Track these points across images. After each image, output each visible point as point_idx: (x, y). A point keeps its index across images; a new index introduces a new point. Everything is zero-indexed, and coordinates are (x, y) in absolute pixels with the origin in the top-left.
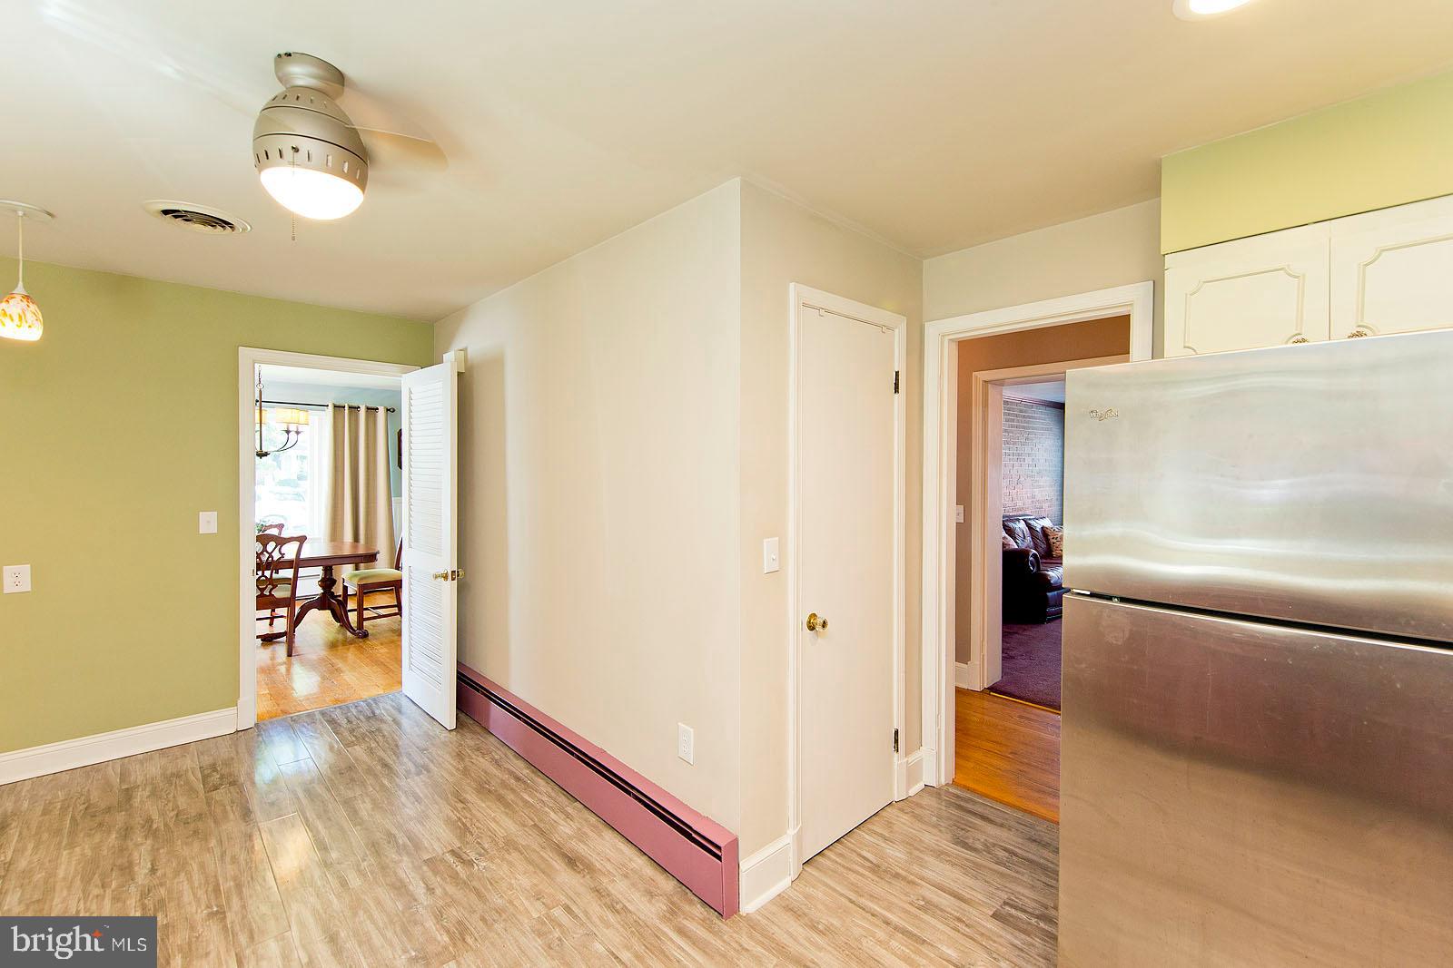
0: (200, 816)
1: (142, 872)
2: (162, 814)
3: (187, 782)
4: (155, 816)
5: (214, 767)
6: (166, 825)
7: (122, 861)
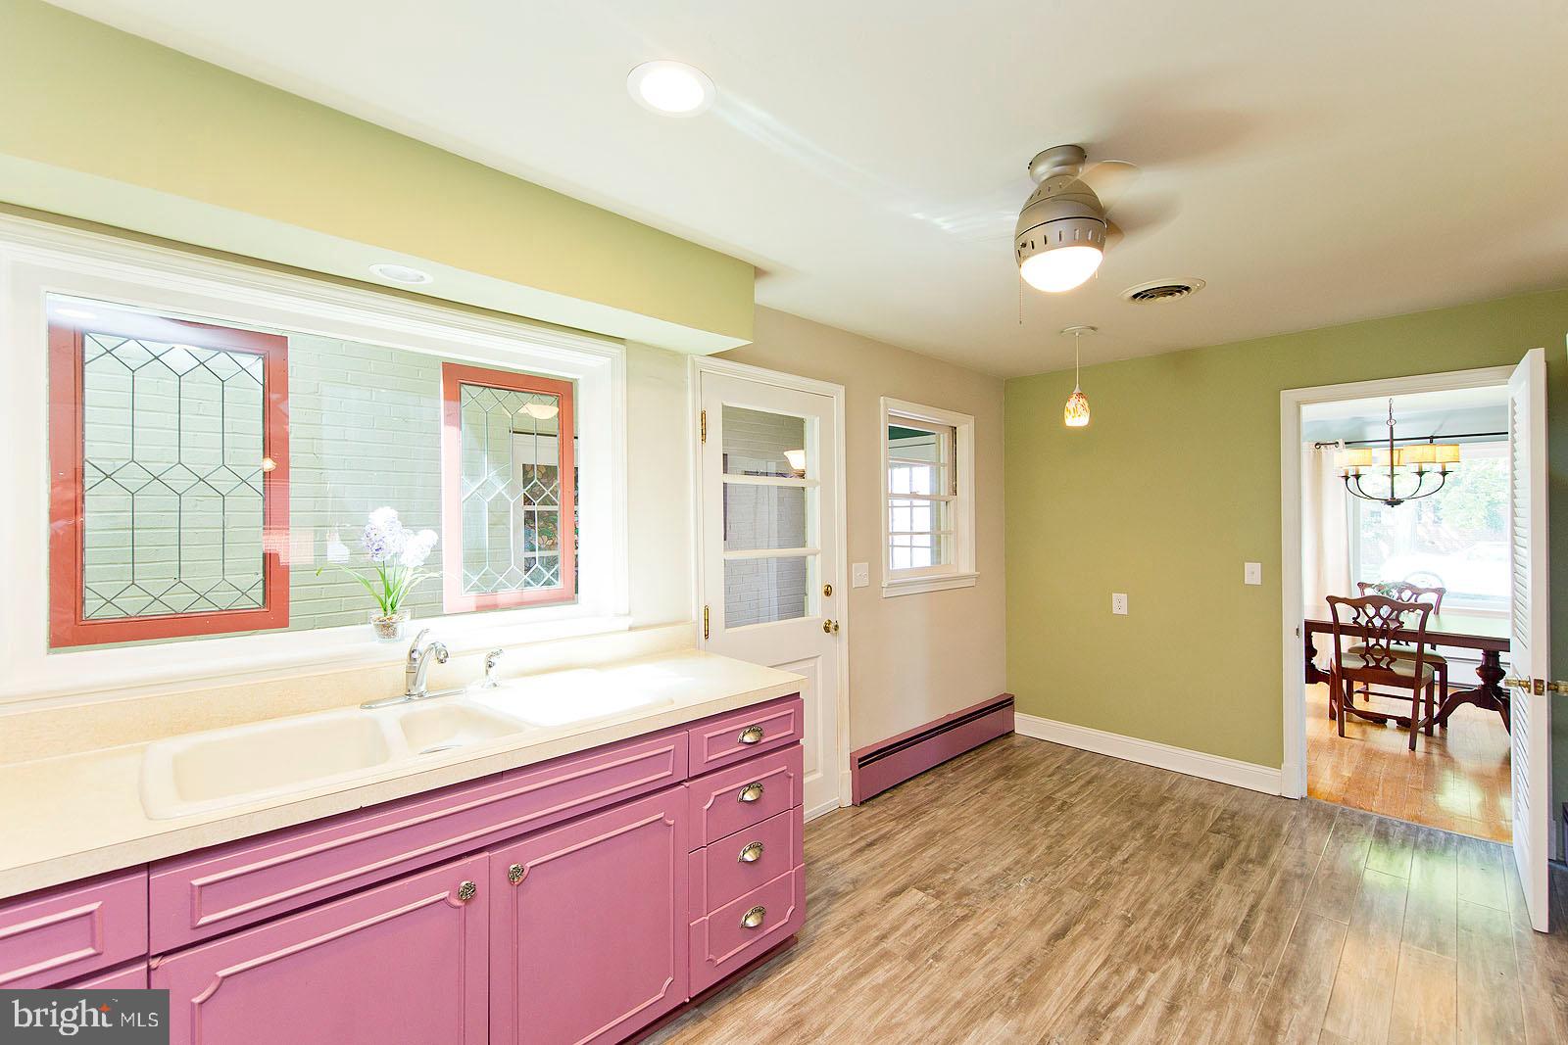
0: (1186, 846)
1: (1120, 856)
2: (1167, 828)
3: (1204, 817)
4: (1161, 827)
5: (1233, 816)
6: (1161, 837)
7: (1117, 843)
